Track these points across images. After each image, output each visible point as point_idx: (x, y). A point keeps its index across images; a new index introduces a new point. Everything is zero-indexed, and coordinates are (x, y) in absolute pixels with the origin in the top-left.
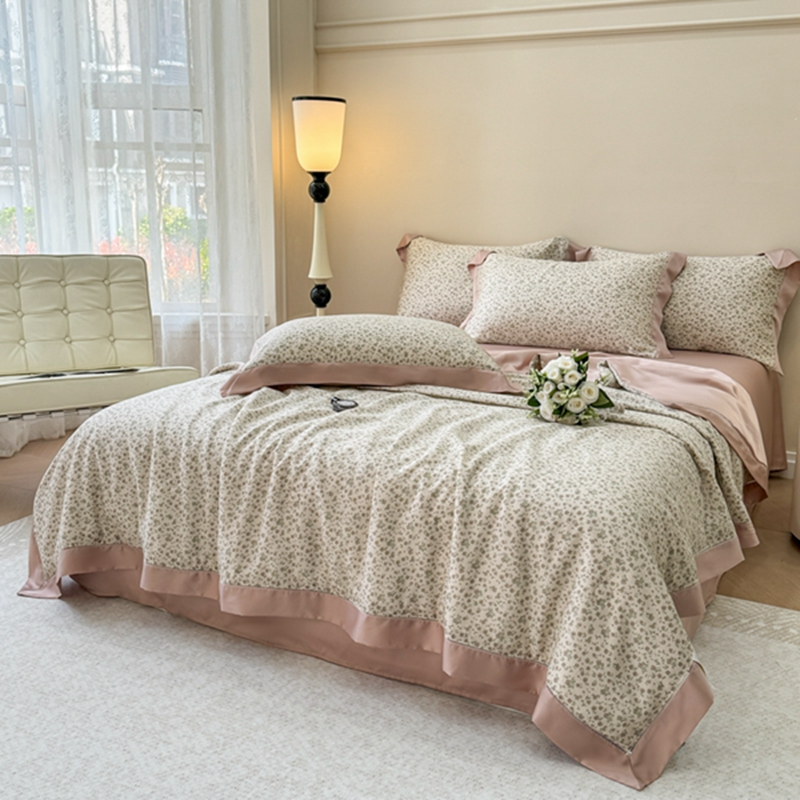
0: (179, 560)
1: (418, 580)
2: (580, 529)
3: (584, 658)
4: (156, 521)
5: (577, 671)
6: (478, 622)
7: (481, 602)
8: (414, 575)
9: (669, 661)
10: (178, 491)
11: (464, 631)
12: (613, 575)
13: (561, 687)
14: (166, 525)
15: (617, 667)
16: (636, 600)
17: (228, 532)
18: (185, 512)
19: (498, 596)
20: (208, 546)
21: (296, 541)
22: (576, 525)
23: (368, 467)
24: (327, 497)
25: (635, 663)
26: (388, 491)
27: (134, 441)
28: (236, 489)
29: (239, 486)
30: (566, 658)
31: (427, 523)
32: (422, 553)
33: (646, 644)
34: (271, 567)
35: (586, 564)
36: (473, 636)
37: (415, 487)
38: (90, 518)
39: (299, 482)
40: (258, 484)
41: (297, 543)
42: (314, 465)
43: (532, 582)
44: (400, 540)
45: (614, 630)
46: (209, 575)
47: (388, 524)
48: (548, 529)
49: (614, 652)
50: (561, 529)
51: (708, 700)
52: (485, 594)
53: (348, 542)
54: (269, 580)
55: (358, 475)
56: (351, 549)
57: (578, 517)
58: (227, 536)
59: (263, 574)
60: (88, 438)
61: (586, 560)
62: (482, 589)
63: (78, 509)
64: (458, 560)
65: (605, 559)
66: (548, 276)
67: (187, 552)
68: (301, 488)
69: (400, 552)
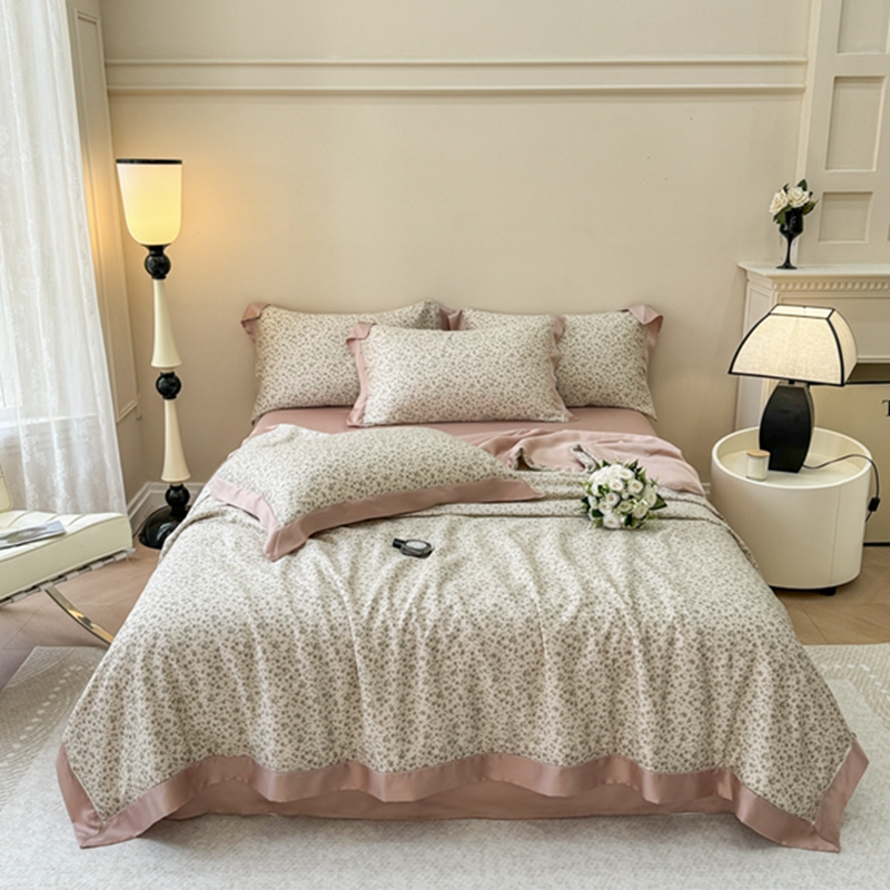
0: (316, 759)
1: (601, 721)
2: (754, 645)
3: (778, 756)
4: (283, 725)
5: (775, 769)
6: (674, 748)
7: (673, 729)
8: (597, 718)
9: (838, 739)
10: (302, 686)
11: (664, 760)
12: (788, 679)
13: (765, 786)
14: (295, 726)
15: (801, 755)
16: (809, 696)
17: (382, 718)
18: (316, 706)
19: (689, 720)
20: (343, 737)
21: (460, 711)
22: (750, 642)
23: (527, 621)
24: (491, 660)
25: (812, 748)
26: (559, 642)
27: (227, 640)
28: (379, 671)
29: (382, 667)
30: (764, 761)
31: (606, 666)
32: (604, 695)
33: (820, 730)
34: (437, 743)
35: (765, 675)
36: (672, 762)
37: (585, 633)
38: (179, 738)
39: (453, 650)
40: (405, 660)
41: (461, 712)
42: (468, 630)
43: (713, 699)
44: (580, 687)
45: (795, 725)
46: (346, 766)
47: (567, 675)
48: (727, 650)
49: (799, 744)
50: (738, 648)
51: (866, 762)
52: (676, 722)
53: (520, 700)
54: (436, 757)
55: (519, 631)
56: (524, 706)
57: (749, 634)
58: (381, 722)
59: (430, 753)
60: (154, 646)
61: (765, 671)
62: (672, 717)
63: (163, 731)
64: (650, 696)
65: (781, 667)
66: (449, 350)
67: (324, 749)
68: (457, 655)
69: (582, 700)
